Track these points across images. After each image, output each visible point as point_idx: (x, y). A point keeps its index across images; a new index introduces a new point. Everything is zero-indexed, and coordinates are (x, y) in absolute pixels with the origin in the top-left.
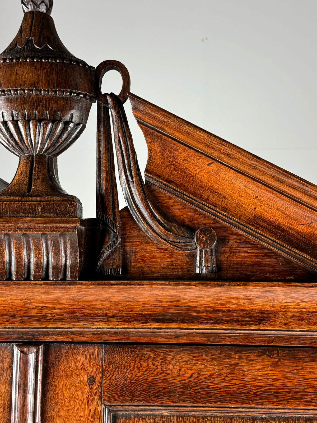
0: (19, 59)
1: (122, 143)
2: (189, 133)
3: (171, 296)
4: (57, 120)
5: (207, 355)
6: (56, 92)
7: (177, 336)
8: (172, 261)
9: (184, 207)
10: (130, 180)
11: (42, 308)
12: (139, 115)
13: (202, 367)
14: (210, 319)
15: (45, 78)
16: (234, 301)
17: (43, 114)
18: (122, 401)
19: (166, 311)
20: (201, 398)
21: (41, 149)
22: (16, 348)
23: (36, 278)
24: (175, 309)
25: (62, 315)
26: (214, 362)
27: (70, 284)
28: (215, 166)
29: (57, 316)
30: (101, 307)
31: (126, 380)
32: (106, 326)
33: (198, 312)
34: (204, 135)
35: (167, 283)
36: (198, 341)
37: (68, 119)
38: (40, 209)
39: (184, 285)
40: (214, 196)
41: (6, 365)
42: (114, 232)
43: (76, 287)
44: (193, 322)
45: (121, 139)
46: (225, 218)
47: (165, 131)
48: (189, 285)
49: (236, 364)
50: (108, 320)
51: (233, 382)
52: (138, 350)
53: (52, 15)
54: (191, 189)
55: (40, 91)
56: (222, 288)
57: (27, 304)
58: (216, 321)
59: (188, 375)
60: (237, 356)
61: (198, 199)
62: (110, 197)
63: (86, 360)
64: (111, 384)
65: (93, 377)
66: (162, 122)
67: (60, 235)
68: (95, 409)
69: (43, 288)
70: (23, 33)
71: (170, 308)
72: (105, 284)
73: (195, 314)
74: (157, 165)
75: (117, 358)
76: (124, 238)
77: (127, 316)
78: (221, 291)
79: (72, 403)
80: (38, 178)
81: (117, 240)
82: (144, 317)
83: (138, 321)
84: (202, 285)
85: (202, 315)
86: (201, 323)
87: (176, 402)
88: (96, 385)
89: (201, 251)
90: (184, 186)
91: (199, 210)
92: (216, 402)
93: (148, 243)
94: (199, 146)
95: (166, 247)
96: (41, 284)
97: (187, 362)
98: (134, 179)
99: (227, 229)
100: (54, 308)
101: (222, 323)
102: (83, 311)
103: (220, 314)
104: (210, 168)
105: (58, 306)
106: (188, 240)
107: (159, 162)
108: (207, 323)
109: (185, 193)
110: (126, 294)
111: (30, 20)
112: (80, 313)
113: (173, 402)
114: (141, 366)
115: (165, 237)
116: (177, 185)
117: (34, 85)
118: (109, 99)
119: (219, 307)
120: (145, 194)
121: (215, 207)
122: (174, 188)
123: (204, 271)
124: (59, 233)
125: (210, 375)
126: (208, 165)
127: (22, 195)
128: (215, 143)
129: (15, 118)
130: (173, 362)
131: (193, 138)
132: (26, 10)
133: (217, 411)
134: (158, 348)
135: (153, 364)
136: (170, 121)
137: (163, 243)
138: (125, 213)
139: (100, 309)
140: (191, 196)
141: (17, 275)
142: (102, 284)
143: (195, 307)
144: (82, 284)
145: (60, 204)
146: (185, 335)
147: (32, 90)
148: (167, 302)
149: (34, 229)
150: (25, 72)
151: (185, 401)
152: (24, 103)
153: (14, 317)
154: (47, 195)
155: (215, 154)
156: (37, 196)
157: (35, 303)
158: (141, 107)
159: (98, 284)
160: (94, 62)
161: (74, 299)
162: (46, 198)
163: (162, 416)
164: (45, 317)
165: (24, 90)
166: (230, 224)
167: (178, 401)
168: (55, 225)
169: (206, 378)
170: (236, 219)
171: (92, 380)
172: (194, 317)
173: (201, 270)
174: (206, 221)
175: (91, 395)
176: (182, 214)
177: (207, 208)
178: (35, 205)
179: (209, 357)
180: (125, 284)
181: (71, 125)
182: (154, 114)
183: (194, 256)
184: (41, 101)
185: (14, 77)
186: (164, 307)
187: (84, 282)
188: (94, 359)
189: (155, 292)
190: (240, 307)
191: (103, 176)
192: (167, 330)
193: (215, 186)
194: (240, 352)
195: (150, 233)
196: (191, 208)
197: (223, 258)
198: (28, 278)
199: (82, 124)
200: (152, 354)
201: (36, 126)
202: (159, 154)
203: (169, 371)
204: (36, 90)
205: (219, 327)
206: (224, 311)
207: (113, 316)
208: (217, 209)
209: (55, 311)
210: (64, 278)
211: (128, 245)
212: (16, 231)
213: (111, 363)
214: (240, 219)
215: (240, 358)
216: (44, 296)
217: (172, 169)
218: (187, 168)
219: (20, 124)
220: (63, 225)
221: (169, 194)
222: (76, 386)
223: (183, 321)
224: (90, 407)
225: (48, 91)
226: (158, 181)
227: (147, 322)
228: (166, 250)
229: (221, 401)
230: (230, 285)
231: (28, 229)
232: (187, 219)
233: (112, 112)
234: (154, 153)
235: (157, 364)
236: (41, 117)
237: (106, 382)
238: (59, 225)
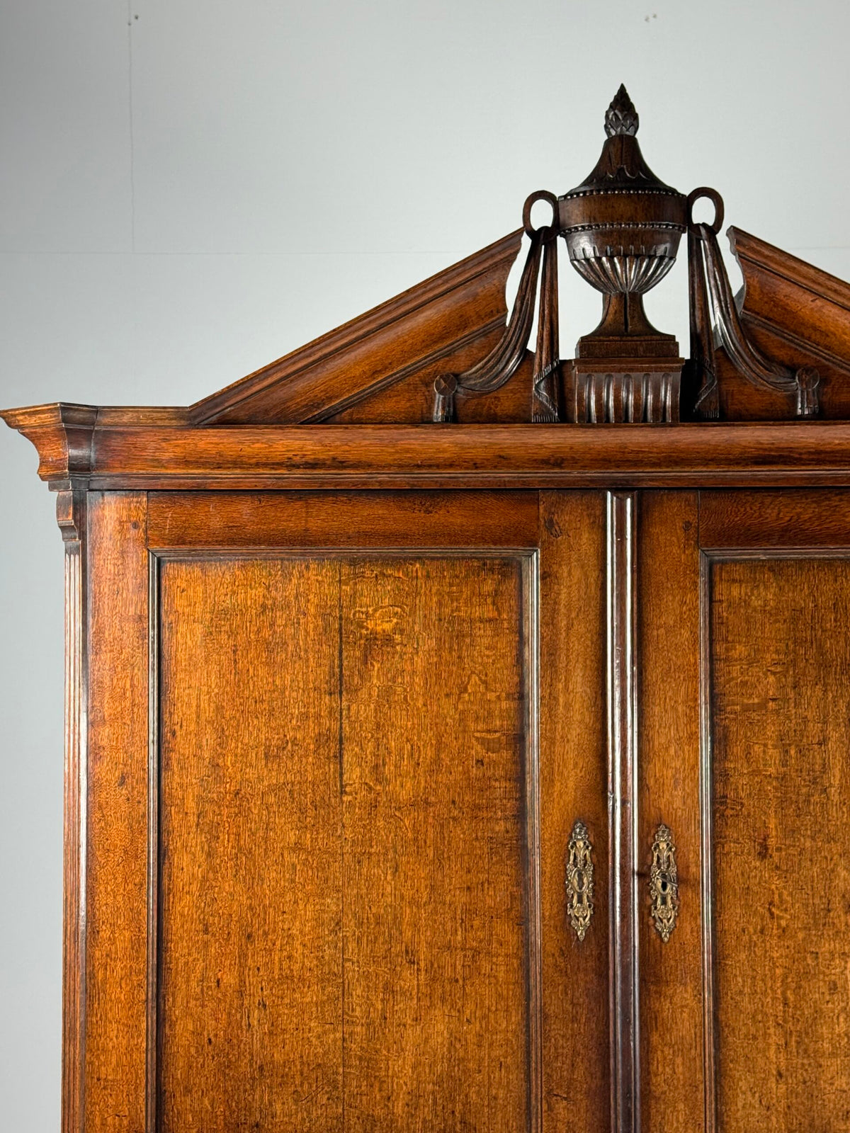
0: (614, 190)
1: (718, 278)
2: (795, 268)
3: (772, 437)
4: (642, 255)
5: (807, 499)
6: (653, 225)
7: (777, 480)
8: (771, 403)
9: (783, 346)
10: (727, 317)
11: (638, 452)
12: (742, 250)
13: (801, 510)
14: (813, 460)
15: (643, 211)
16: (837, 442)
17: (639, 249)
18: (720, 546)
19: (767, 453)
20: (801, 540)
21: (635, 287)
22: (609, 494)
23: (636, 420)
24: (776, 451)
25: (659, 459)
26: (814, 505)
27: (671, 426)
28: (819, 303)
29: (654, 460)
30: (699, 450)
31: (723, 525)
32: (705, 469)
33: (801, 454)
34: (812, 271)
35: (771, 423)
36: (799, 484)
37: (662, 254)
38: (641, 349)
39: (788, 425)
40: (816, 335)
41: (598, 513)
42: (710, 372)
43: (678, 428)
44: (795, 464)
45: (716, 273)
46: (827, 357)
47: (768, 266)
48: (794, 425)
49: (836, 506)
50: (707, 464)
51: (834, 523)
52: (735, 494)
53: (637, 136)
54: (792, 327)
55: (638, 225)
56: (827, 427)
57: (622, 449)
58: (819, 462)
59: (787, 519)
60: (837, 498)
61: (799, 338)
62: (706, 336)
63: (680, 506)
64: (707, 530)
65: (689, 522)
66: (767, 257)
67: (663, 376)
68: (692, 554)
69: (643, 430)
70: (613, 160)
71: (771, 450)
72: (708, 426)
73: (797, 456)
74: (755, 301)
75: (714, 503)
76: (720, 380)
77: (726, 459)
78: (825, 431)
79: (667, 548)
80: (634, 317)
81: (713, 381)
82: (745, 460)
83: (738, 464)
84: (807, 424)
85: (804, 457)
86: (804, 465)
87: (774, 545)
88: (692, 531)
89: (802, 392)
90: (784, 323)
91: (800, 349)
92: (816, 544)
93: (746, 384)
94: (805, 281)
95: (765, 388)
96: (642, 427)
97: (786, 506)
98: (731, 316)
99: (828, 369)
100: (651, 453)
101: (825, 464)
102: (682, 455)
103: (823, 455)
104: (813, 305)
105: (655, 450)
106: (789, 380)
107: (757, 298)
108: (809, 464)
109: (786, 331)
110: (726, 436)
111: (620, 146)
112: (678, 457)
113: (772, 545)
114: (739, 511)
115: (765, 378)
116: (777, 323)
117: (632, 219)
118: (703, 231)
119: (822, 448)
120: (742, 332)
121: (818, 345)
122: (774, 325)
123: (806, 412)
124: (663, 373)
125: (810, 518)
126: (812, 301)
127: (621, 335)
128: (822, 279)
129: (609, 254)
130: (772, 506)
131: (799, 273)
132: (613, 133)
133: (816, 553)
134: (757, 492)
135: (751, 509)
136: (776, 256)
137: (762, 385)
138: (720, 354)
139: (698, 452)
140: (792, 334)
141: (615, 417)
142: (705, 426)
143: (797, 448)
144: (684, 426)
145: (663, 344)
146: (784, 478)
147: (629, 225)
148: (768, 444)
149: (638, 370)
150: (622, 205)
151: (784, 544)
152: (620, 238)
153: (610, 462)
154: (646, 335)
155: (821, 290)
156: (637, 336)
157: (631, 447)
158: (745, 241)
159: (701, 426)
160: (685, 190)
161: (673, 442)
162: (646, 338)
163: (760, 560)
164: (642, 461)
165: (621, 225)
166: (833, 363)
167: (777, 544)
168: (659, 365)
169: (805, 521)
170: (840, 358)
171: (688, 525)
172: (796, 459)
173: (803, 411)
174: (806, 361)
175: (688, 540)
176: (781, 354)
177: (809, 347)
178: (636, 345)
179: (809, 500)
180: (728, 425)
181: (666, 260)
182: (758, 248)
183: (794, 398)
184: (637, 235)
185: (610, 210)
186: (765, 450)
187: (686, 424)
188: (689, 505)
189: (757, 433)
190: (843, 447)
191: (698, 313)
192: (768, 473)
193: (818, 324)
194: (841, 494)
195: (748, 374)
196: (791, 348)
197: (825, 399)
198: (627, 420)
199: (673, 257)
200: (750, 498)
201: (630, 261)
202: (758, 290)
203: (768, 515)
204: (633, 224)
205: (821, 468)
206: (826, 452)
207: (712, 460)
208: (819, 348)
209: (651, 455)
210: (664, 419)
211: (724, 387)
212: (619, 372)
213: (706, 509)
214: (844, 358)
215: (841, 500)
216: (641, 440)
217: (771, 306)
218: (788, 304)
219: (616, 260)
220: (667, 365)
221: (767, 333)
222: (671, 532)
223: (785, 463)
224: (687, 552)
225: (645, 225)
226: (756, 319)
227: (747, 465)
228: (765, 391)
229: (821, 543)
230: (835, 424)
231: (632, 370)
232: (786, 360)
233: (704, 244)
234: (752, 288)
235: (754, 508)
236: (637, 253)
237: (703, 526)
238: (663, 365)
